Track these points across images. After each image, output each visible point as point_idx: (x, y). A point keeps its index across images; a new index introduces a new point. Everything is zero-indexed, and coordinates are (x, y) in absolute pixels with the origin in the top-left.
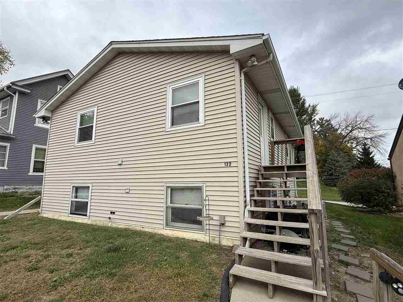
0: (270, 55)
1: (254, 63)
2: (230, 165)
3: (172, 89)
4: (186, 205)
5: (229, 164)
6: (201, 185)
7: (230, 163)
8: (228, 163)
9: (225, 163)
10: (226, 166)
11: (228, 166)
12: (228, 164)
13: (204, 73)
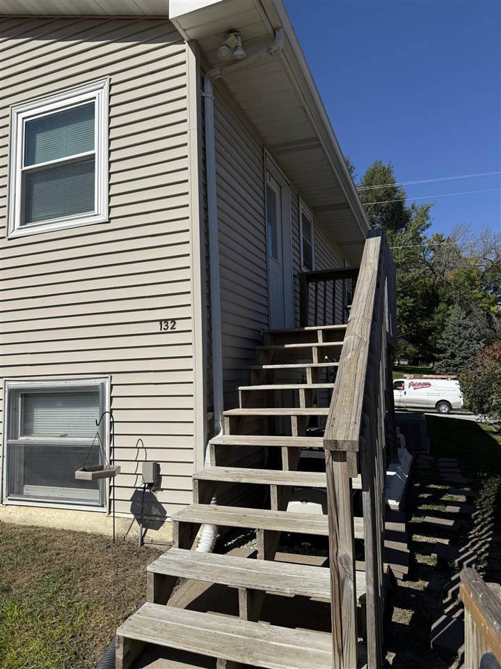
0: (277, 33)
1: (236, 53)
2: (172, 328)
3: (25, 120)
4: (62, 439)
5: (170, 325)
6: (98, 382)
7: (173, 320)
8: (169, 322)
9: (161, 323)
10: (163, 331)
11: (169, 330)
12: (168, 325)
13: (108, 77)
